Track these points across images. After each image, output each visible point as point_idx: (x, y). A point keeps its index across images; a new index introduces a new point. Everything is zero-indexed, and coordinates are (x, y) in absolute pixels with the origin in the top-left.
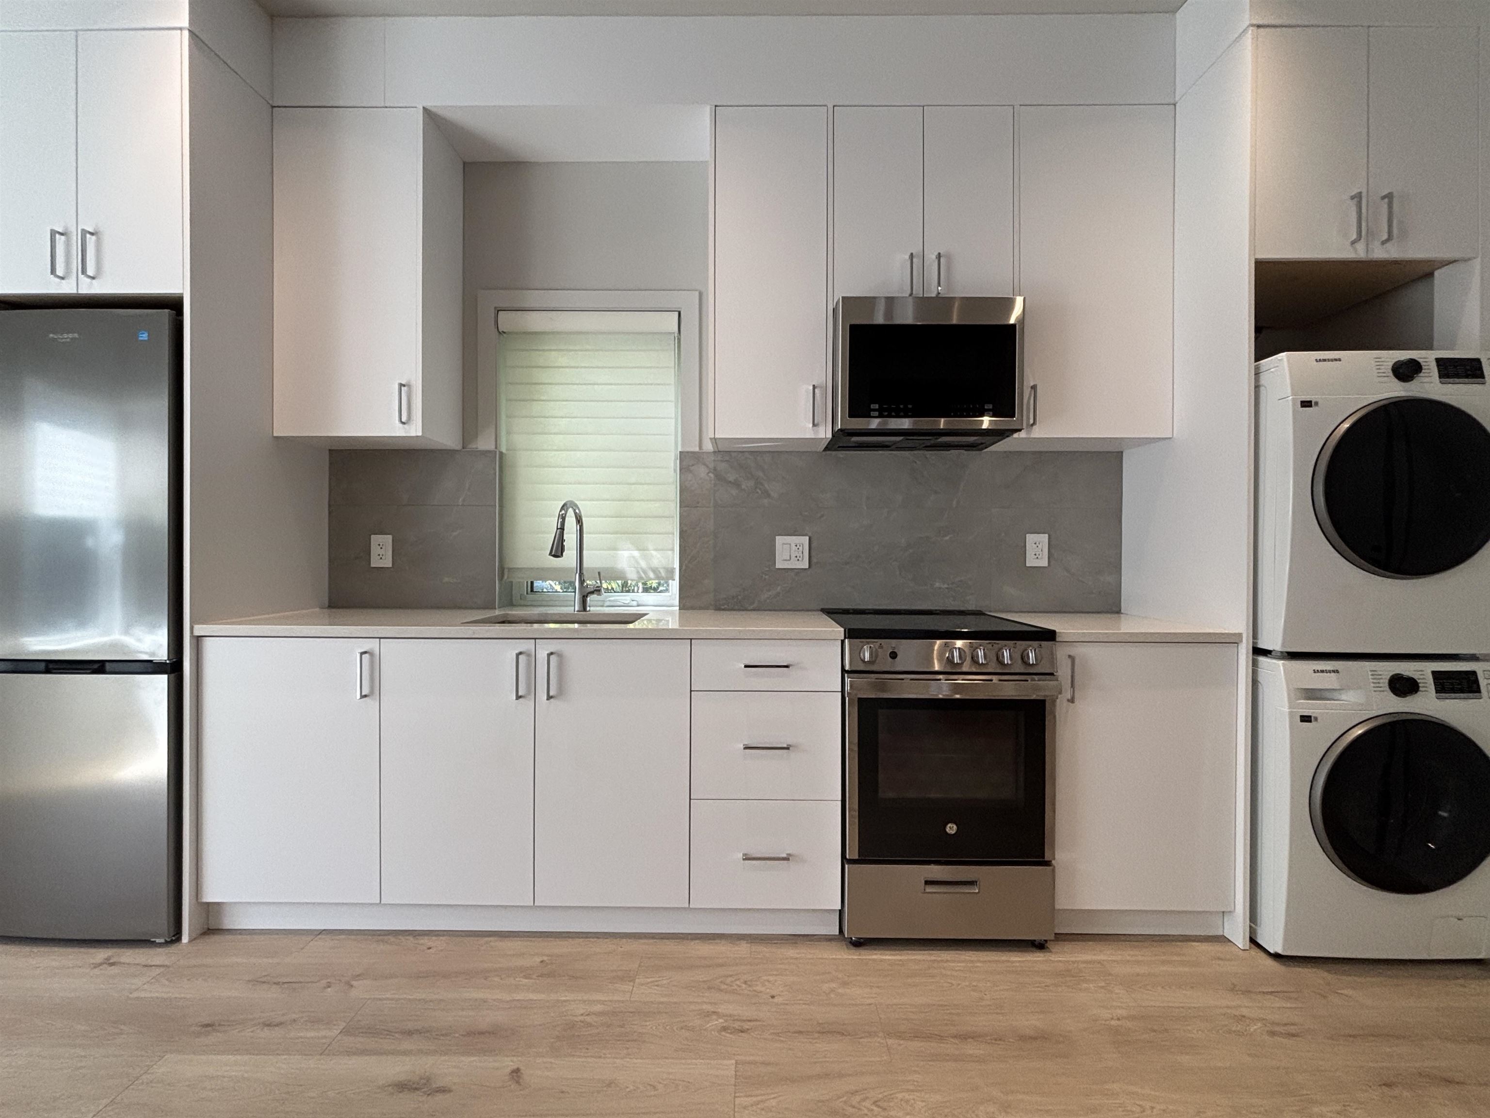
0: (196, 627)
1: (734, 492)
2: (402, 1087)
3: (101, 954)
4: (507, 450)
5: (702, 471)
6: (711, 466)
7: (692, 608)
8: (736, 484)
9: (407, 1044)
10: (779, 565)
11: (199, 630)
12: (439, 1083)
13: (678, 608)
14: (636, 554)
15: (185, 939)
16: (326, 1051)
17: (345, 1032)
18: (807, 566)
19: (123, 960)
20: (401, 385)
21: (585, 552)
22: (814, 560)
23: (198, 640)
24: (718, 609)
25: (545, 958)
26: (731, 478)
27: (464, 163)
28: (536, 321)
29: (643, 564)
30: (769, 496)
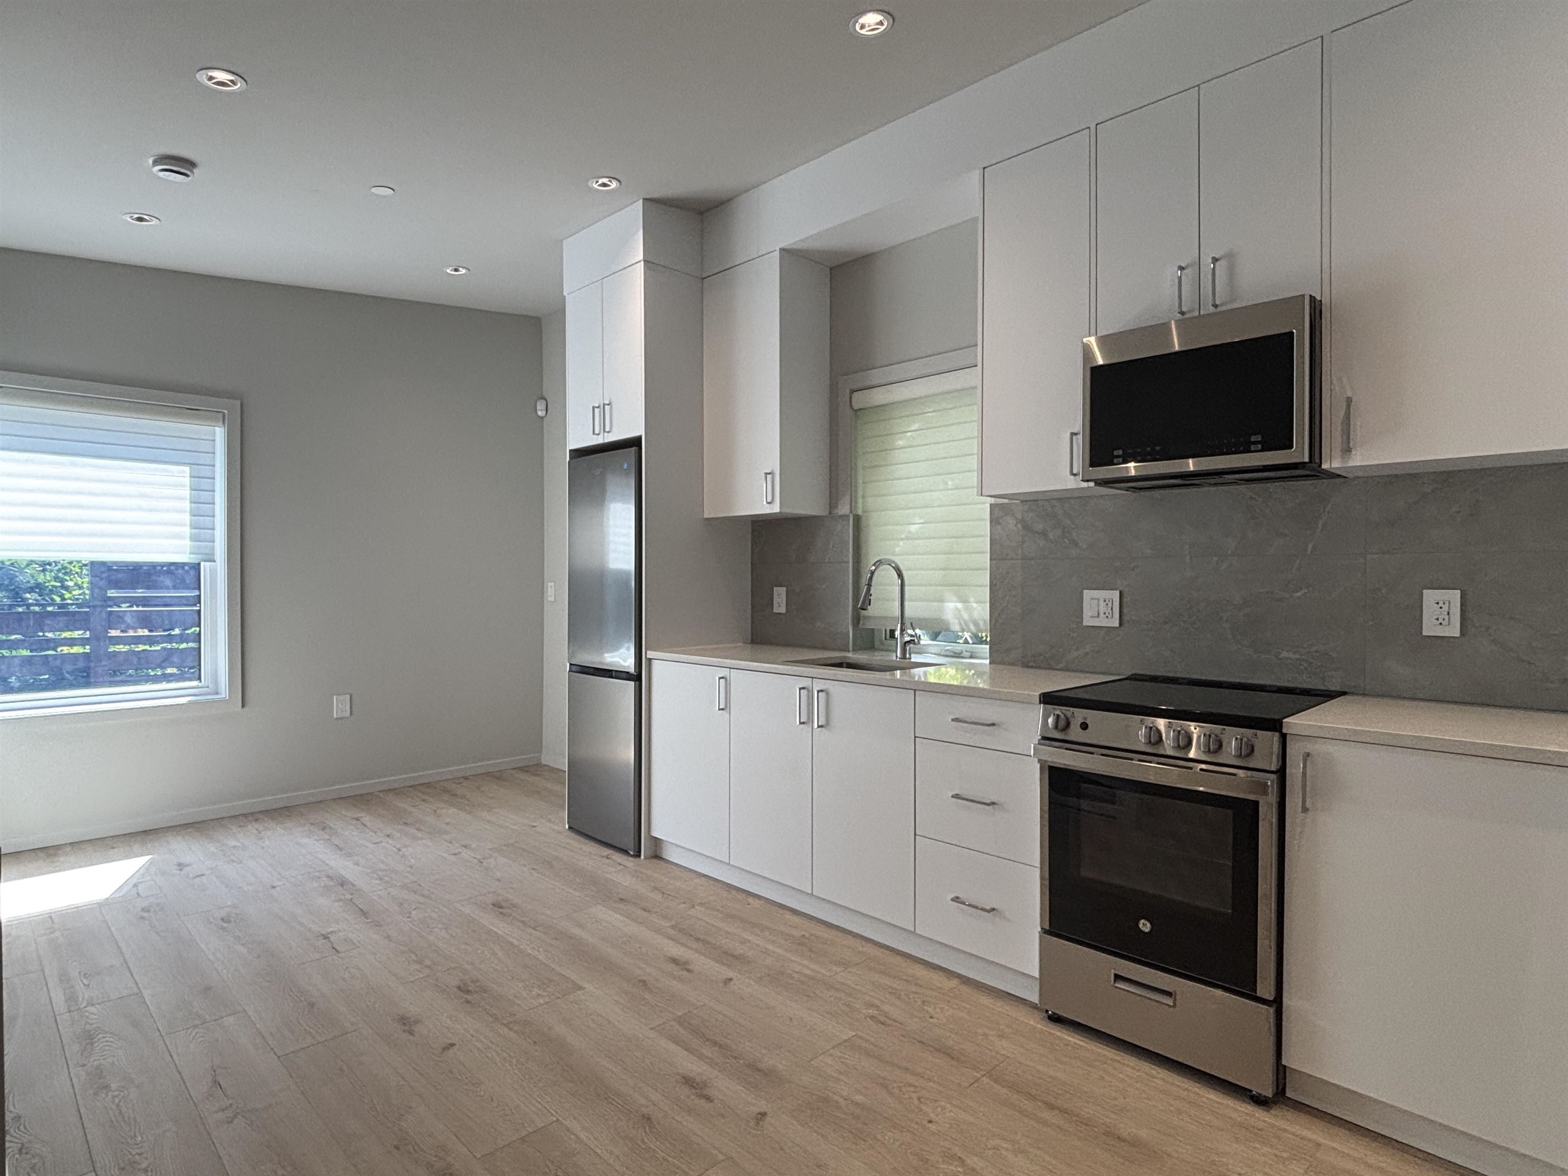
0: (648, 652)
1: (1042, 543)
2: (674, 961)
3: (607, 851)
4: (864, 512)
5: (1010, 522)
6: (1019, 516)
7: (1002, 663)
8: (1044, 534)
9: (694, 945)
10: (1087, 622)
11: (651, 654)
12: (690, 967)
13: (987, 662)
14: (960, 605)
15: (642, 857)
16: (658, 931)
17: (673, 927)
18: (1117, 625)
19: (614, 857)
20: (766, 474)
21: (906, 604)
22: (1126, 618)
23: (649, 660)
24: (1026, 665)
25: (807, 935)
26: (1039, 527)
27: (831, 269)
28: (879, 397)
29: (966, 616)
30: (1076, 545)
